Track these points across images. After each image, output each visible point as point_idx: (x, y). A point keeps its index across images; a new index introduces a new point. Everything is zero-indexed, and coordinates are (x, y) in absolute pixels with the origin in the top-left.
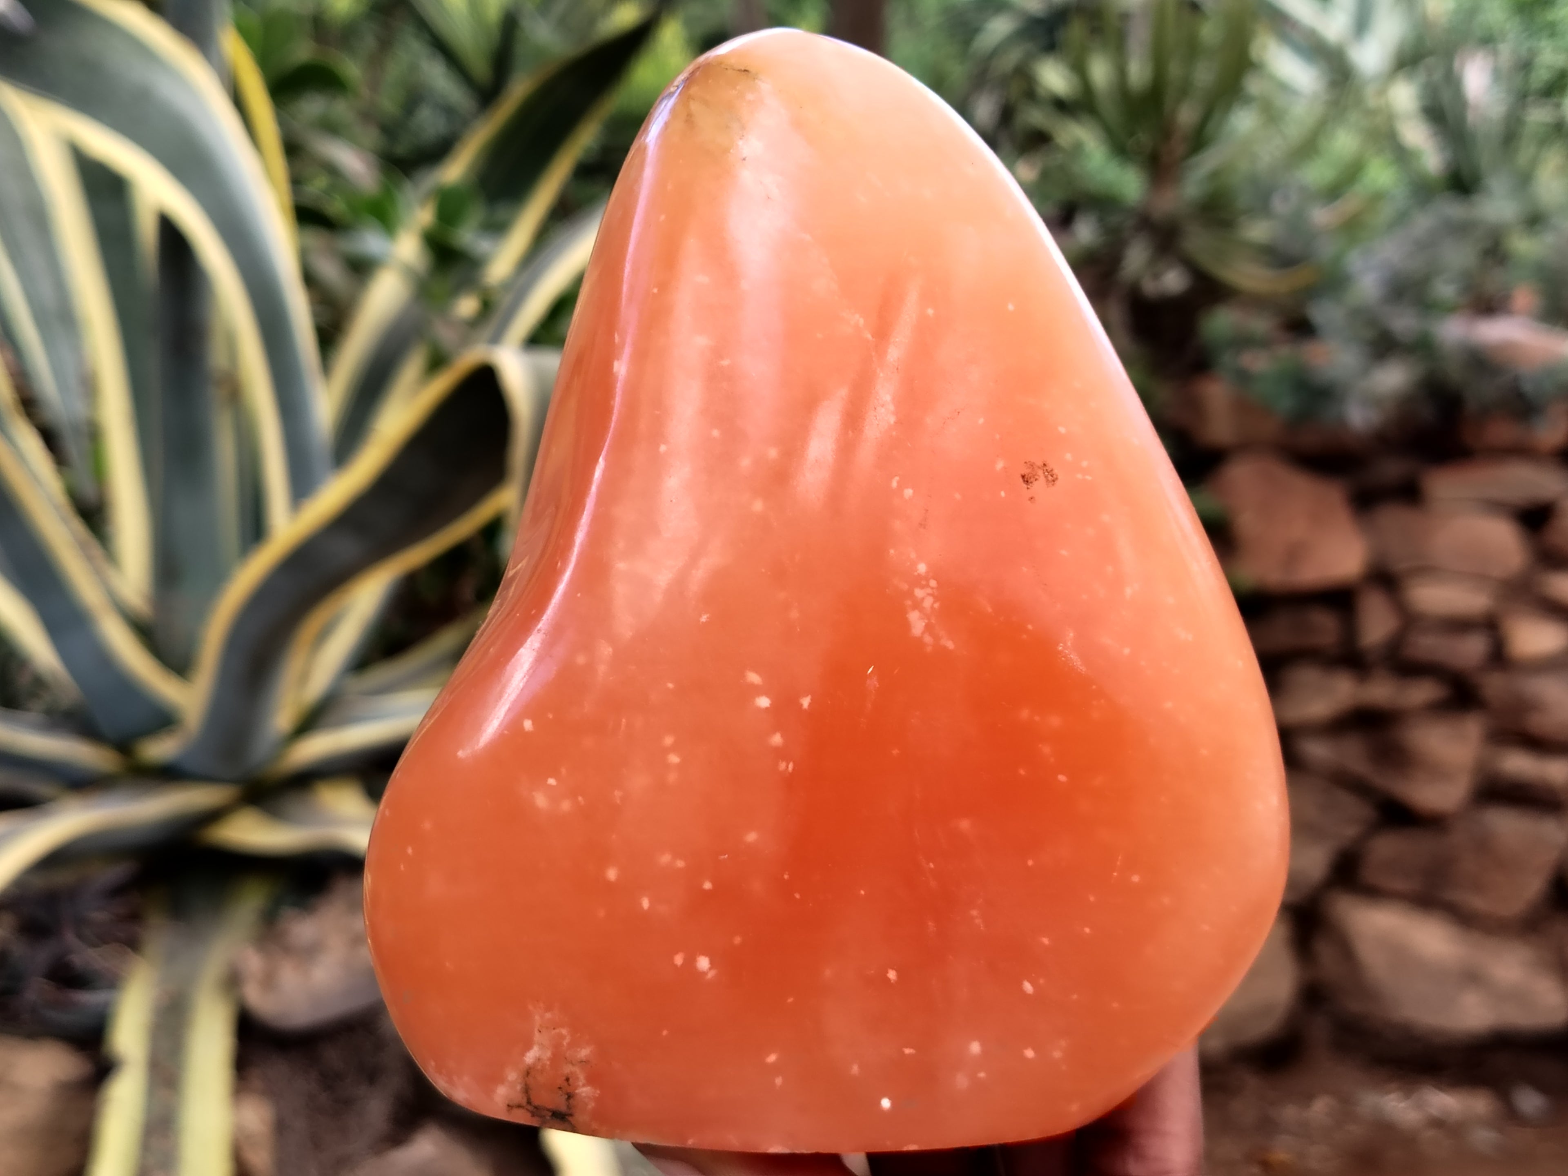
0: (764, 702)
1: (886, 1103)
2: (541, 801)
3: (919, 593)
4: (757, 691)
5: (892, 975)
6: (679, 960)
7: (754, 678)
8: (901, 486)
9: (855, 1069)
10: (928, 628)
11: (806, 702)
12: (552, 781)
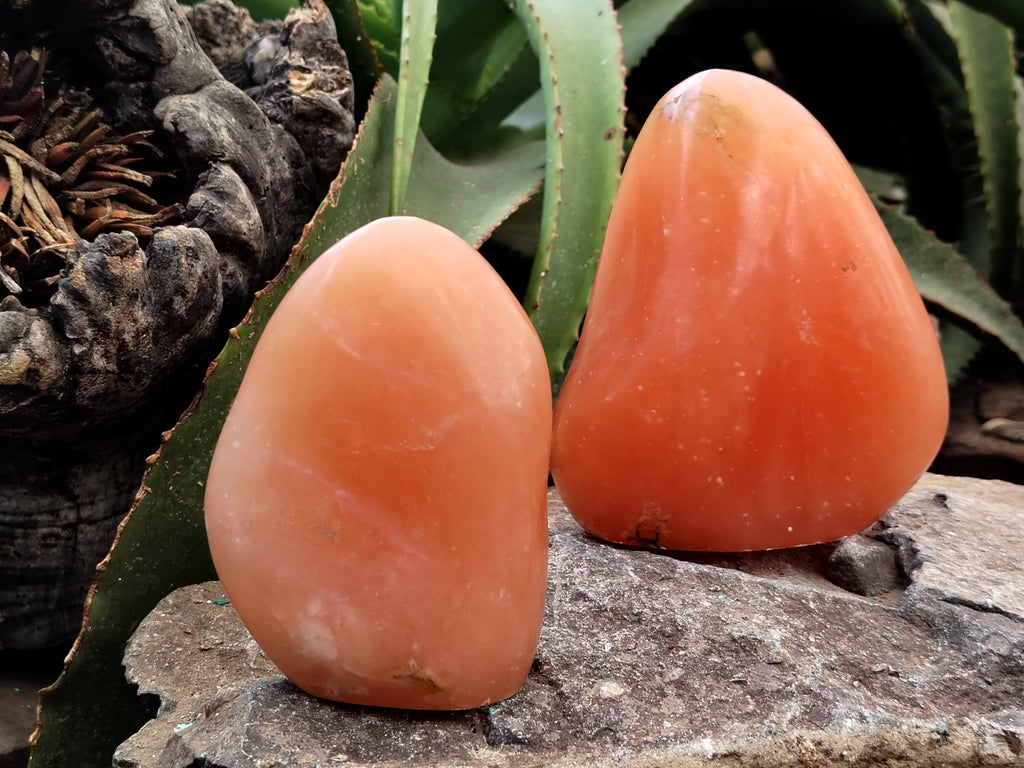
0: (742, 374)
1: (790, 529)
2: (648, 418)
3: (803, 323)
4: (739, 369)
5: (792, 478)
6: (710, 479)
7: (737, 364)
8: (796, 279)
9: (778, 516)
10: (808, 337)
11: (759, 372)
12: (653, 411)
